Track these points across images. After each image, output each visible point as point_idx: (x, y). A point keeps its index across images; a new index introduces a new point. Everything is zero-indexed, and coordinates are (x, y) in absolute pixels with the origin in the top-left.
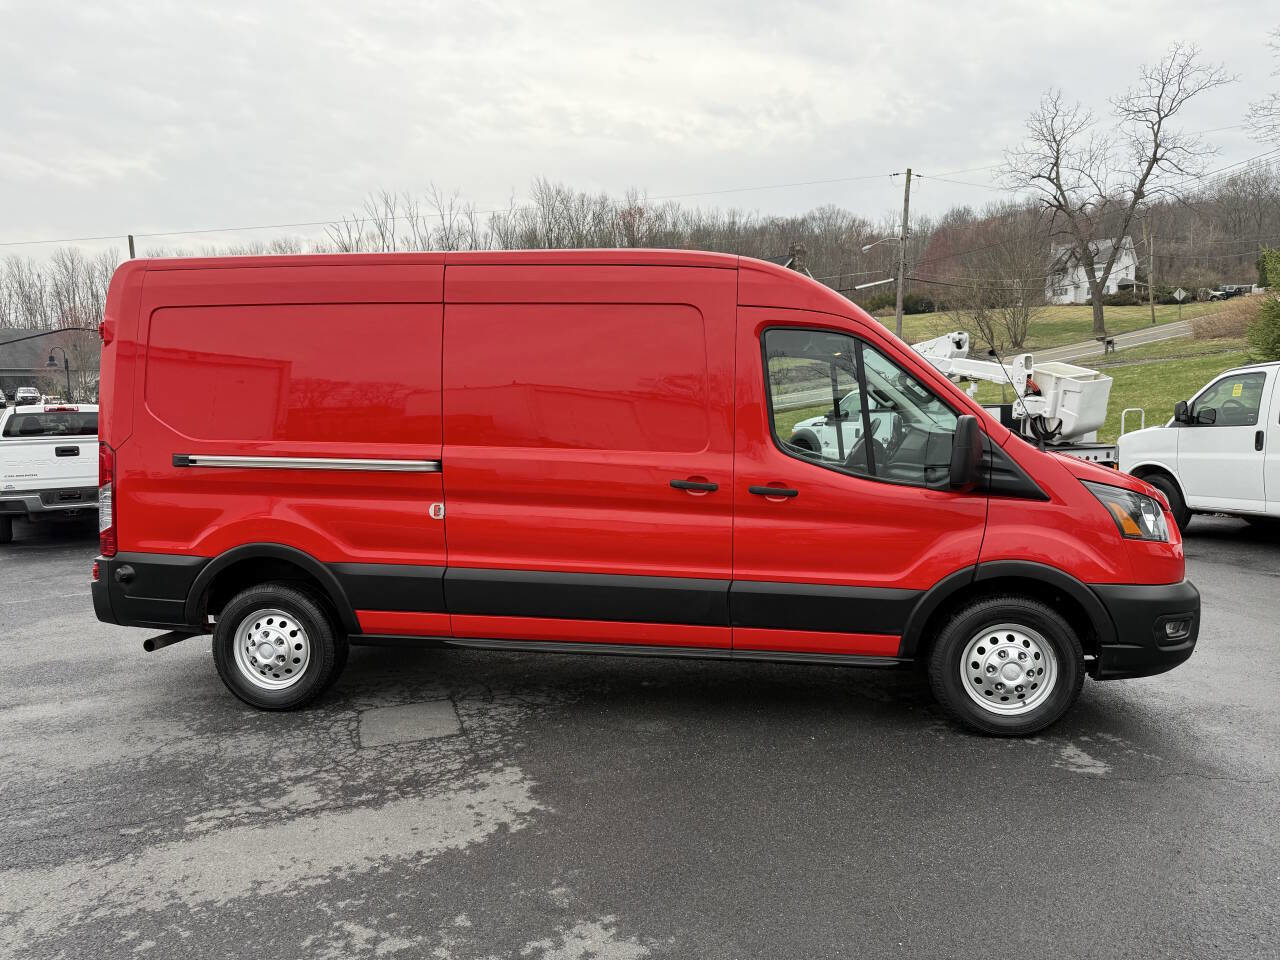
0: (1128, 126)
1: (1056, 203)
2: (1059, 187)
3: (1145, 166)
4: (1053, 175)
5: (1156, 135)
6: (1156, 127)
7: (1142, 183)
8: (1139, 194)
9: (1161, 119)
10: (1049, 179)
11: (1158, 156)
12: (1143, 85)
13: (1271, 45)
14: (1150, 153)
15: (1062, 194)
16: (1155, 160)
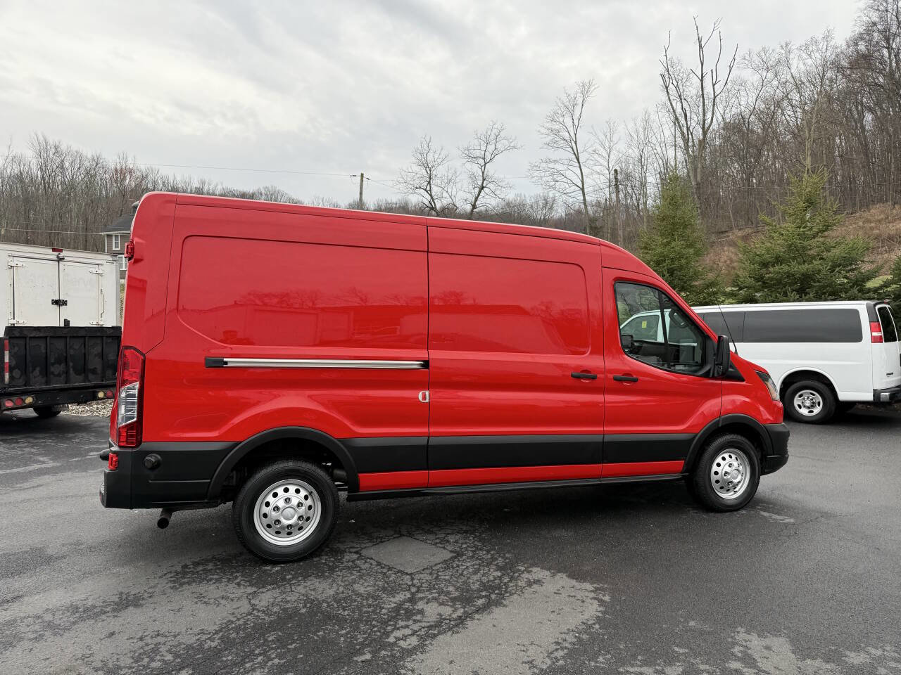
0: (468, 165)
1: (429, 205)
2: (431, 195)
3: (477, 190)
4: (428, 189)
5: (483, 173)
6: (483, 168)
7: (476, 199)
8: (474, 206)
9: (485, 164)
10: (426, 190)
11: (484, 185)
12: (476, 142)
13: (539, 131)
14: (480, 183)
15: (433, 201)
16: (482, 188)
